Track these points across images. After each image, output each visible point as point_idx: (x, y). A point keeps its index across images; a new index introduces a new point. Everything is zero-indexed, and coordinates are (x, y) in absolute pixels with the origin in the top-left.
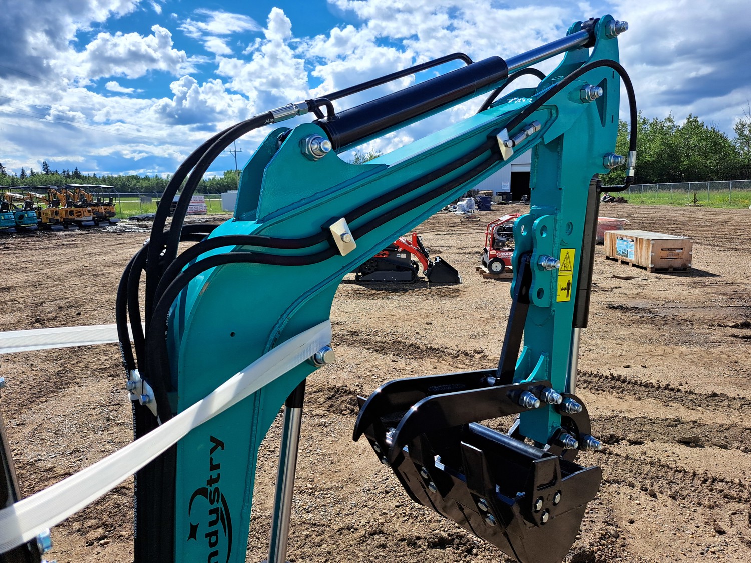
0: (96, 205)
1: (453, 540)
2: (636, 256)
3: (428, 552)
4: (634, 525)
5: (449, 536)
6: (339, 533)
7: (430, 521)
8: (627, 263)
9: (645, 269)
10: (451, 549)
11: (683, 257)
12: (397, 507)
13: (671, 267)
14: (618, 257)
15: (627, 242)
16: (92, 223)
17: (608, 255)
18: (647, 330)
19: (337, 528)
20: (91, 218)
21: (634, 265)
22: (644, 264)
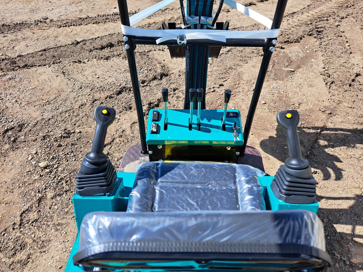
1: (123, 89)
3: (118, 97)
4: (165, 61)
5: (120, 89)
6: (80, 108)
7: (109, 89)
10: (124, 93)
12: (91, 90)
19: (77, 107)
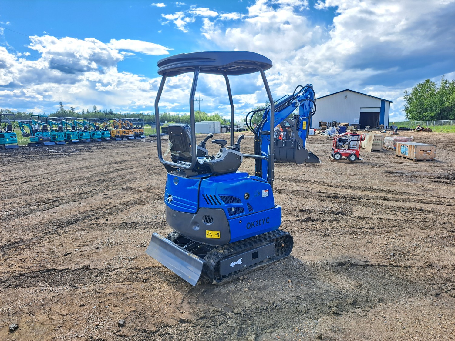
0: (135, 128)
2: (409, 154)
8: (405, 158)
9: (412, 160)
11: (431, 154)
13: (425, 159)
14: (402, 155)
15: (405, 147)
16: (133, 137)
17: (397, 154)
18: (396, 178)
20: (133, 135)
21: (408, 159)
22: (412, 158)
